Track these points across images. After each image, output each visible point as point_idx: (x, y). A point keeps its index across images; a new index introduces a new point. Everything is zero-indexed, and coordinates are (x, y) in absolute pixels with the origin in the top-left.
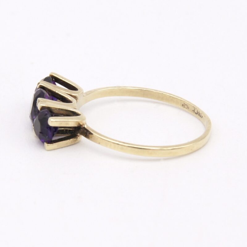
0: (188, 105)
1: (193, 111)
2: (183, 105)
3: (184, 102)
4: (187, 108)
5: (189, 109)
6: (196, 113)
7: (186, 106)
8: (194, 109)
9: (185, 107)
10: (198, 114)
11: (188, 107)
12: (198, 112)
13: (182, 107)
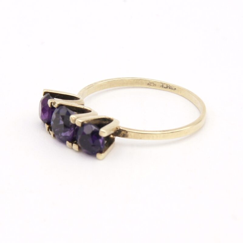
0: (154, 82)
1: (161, 86)
2: (148, 84)
3: (149, 81)
4: (154, 86)
5: (156, 86)
6: (165, 87)
7: (152, 84)
8: (163, 85)
9: (151, 86)
10: (168, 88)
11: (154, 84)
12: (168, 86)
13: (148, 86)
